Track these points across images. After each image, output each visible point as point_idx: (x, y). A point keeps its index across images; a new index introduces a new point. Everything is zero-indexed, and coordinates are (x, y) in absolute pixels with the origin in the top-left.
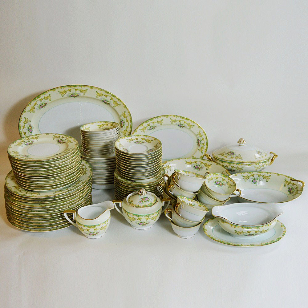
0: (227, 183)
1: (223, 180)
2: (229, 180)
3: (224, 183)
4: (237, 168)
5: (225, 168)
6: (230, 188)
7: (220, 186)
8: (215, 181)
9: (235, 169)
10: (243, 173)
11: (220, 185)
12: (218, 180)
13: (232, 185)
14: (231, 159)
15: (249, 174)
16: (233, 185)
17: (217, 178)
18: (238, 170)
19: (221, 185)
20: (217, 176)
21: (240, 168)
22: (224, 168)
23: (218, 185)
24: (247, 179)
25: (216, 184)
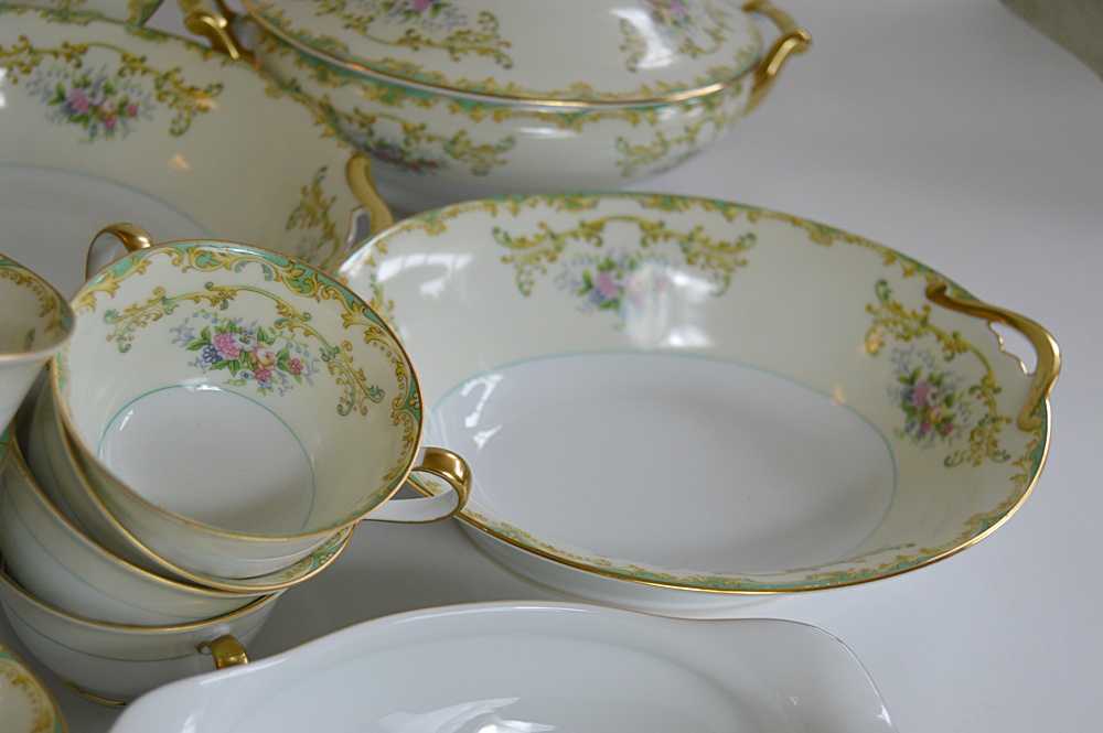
0: (329, 355)
1: (286, 317)
2: (356, 334)
3: (293, 355)
4: (458, 148)
5: (348, 139)
6: (355, 415)
7: (253, 384)
8: (198, 326)
9: (435, 151)
10: (504, 208)
11: (255, 365)
12: (225, 316)
13: (376, 393)
14: (403, 55)
15: (563, 220)
16: (392, 389)
17: (223, 298)
18: (460, 168)
19: (262, 374)
20: (222, 278)
21: (486, 148)
22: (339, 131)
23: (234, 366)
24: (544, 261)
25: (214, 359)
